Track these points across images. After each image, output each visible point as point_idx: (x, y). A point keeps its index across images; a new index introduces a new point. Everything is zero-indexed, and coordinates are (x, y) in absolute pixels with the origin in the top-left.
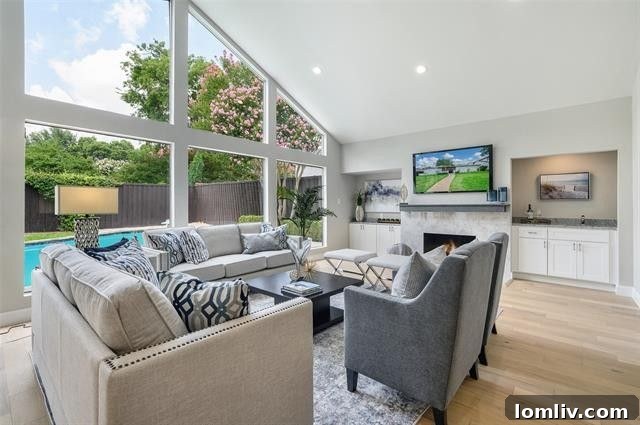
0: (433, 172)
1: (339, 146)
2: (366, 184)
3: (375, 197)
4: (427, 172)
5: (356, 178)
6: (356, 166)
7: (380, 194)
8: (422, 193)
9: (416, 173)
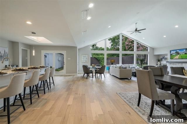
0: (175, 54)
1: (153, 49)
2: (161, 57)
3: (163, 60)
4: (173, 54)
5: (159, 55)
6: (157, 53)
7: (165, 59)
8: (172, 59)
9: (171, 55)
